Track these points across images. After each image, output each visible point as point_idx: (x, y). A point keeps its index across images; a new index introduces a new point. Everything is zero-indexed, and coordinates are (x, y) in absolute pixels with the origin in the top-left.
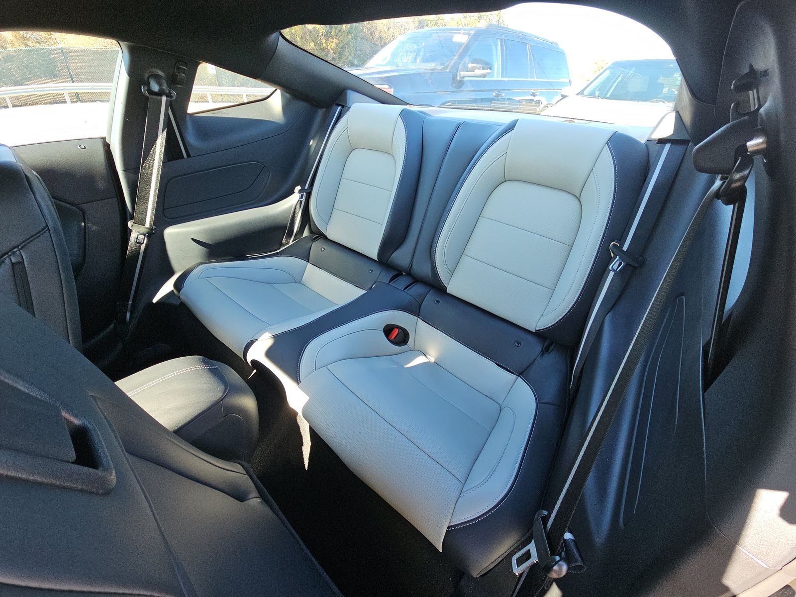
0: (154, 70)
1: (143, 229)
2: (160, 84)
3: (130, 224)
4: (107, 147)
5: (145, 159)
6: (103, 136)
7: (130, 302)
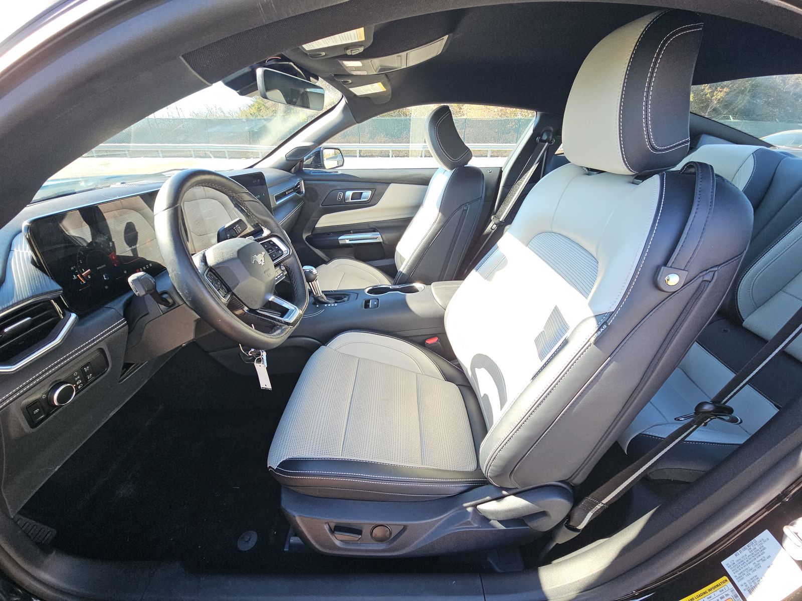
0: (548, 127)
1: (497, 221)
2: (548, 136)
3: (492, 217)
4: (501, 172)
5: (519, 179)
6: (501, 166)
7: (470, 264)
